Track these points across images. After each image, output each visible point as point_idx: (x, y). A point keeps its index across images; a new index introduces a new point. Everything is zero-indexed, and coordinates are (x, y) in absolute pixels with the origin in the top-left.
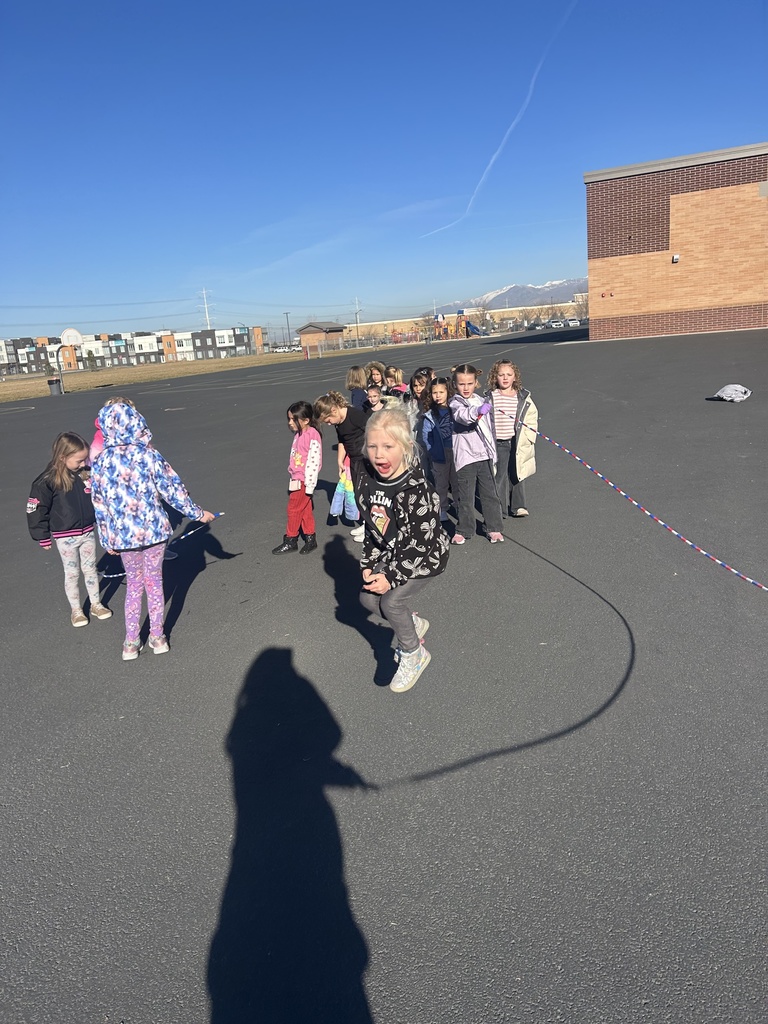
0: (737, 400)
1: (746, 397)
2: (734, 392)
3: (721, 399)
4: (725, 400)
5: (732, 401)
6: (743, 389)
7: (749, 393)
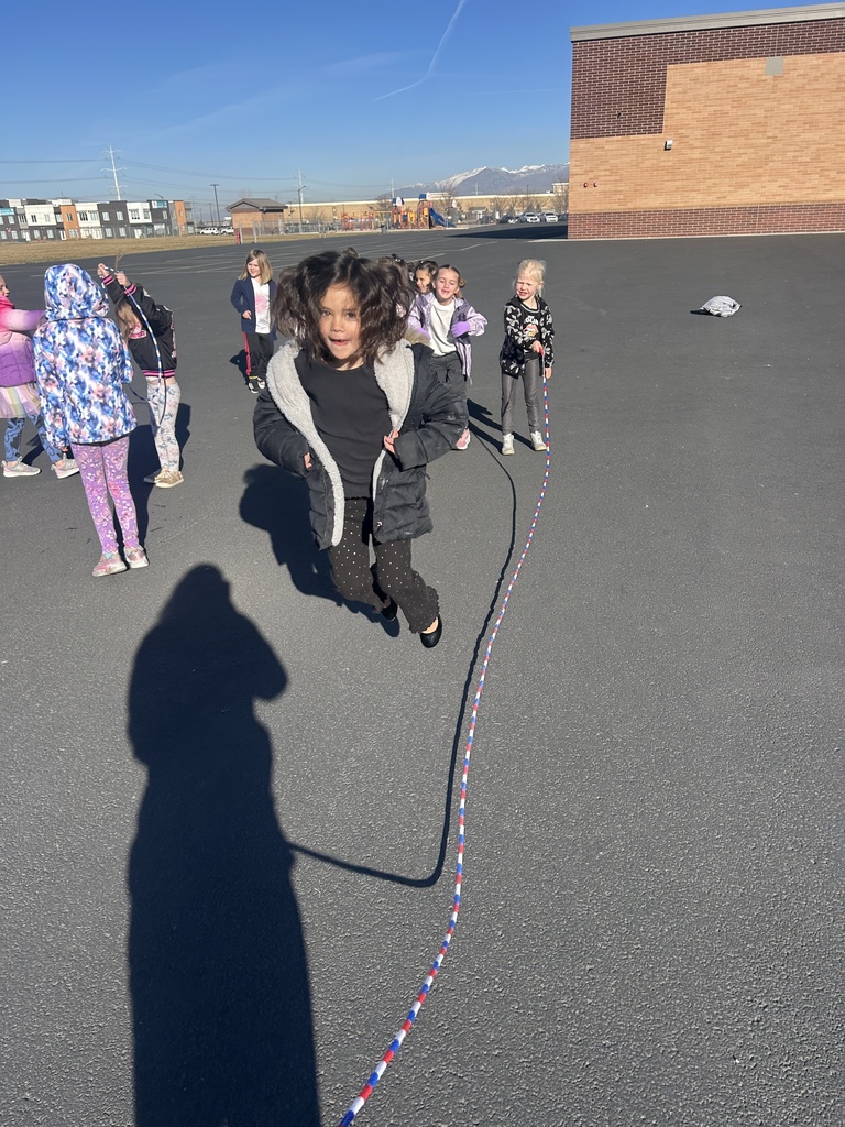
0: (725, 314)
1: (734, 311)
2: (722, 305)
3: (707, 313)
4: (711, 314)
5: (719, 315)
6: (732, 302)
7: (738, 307)
